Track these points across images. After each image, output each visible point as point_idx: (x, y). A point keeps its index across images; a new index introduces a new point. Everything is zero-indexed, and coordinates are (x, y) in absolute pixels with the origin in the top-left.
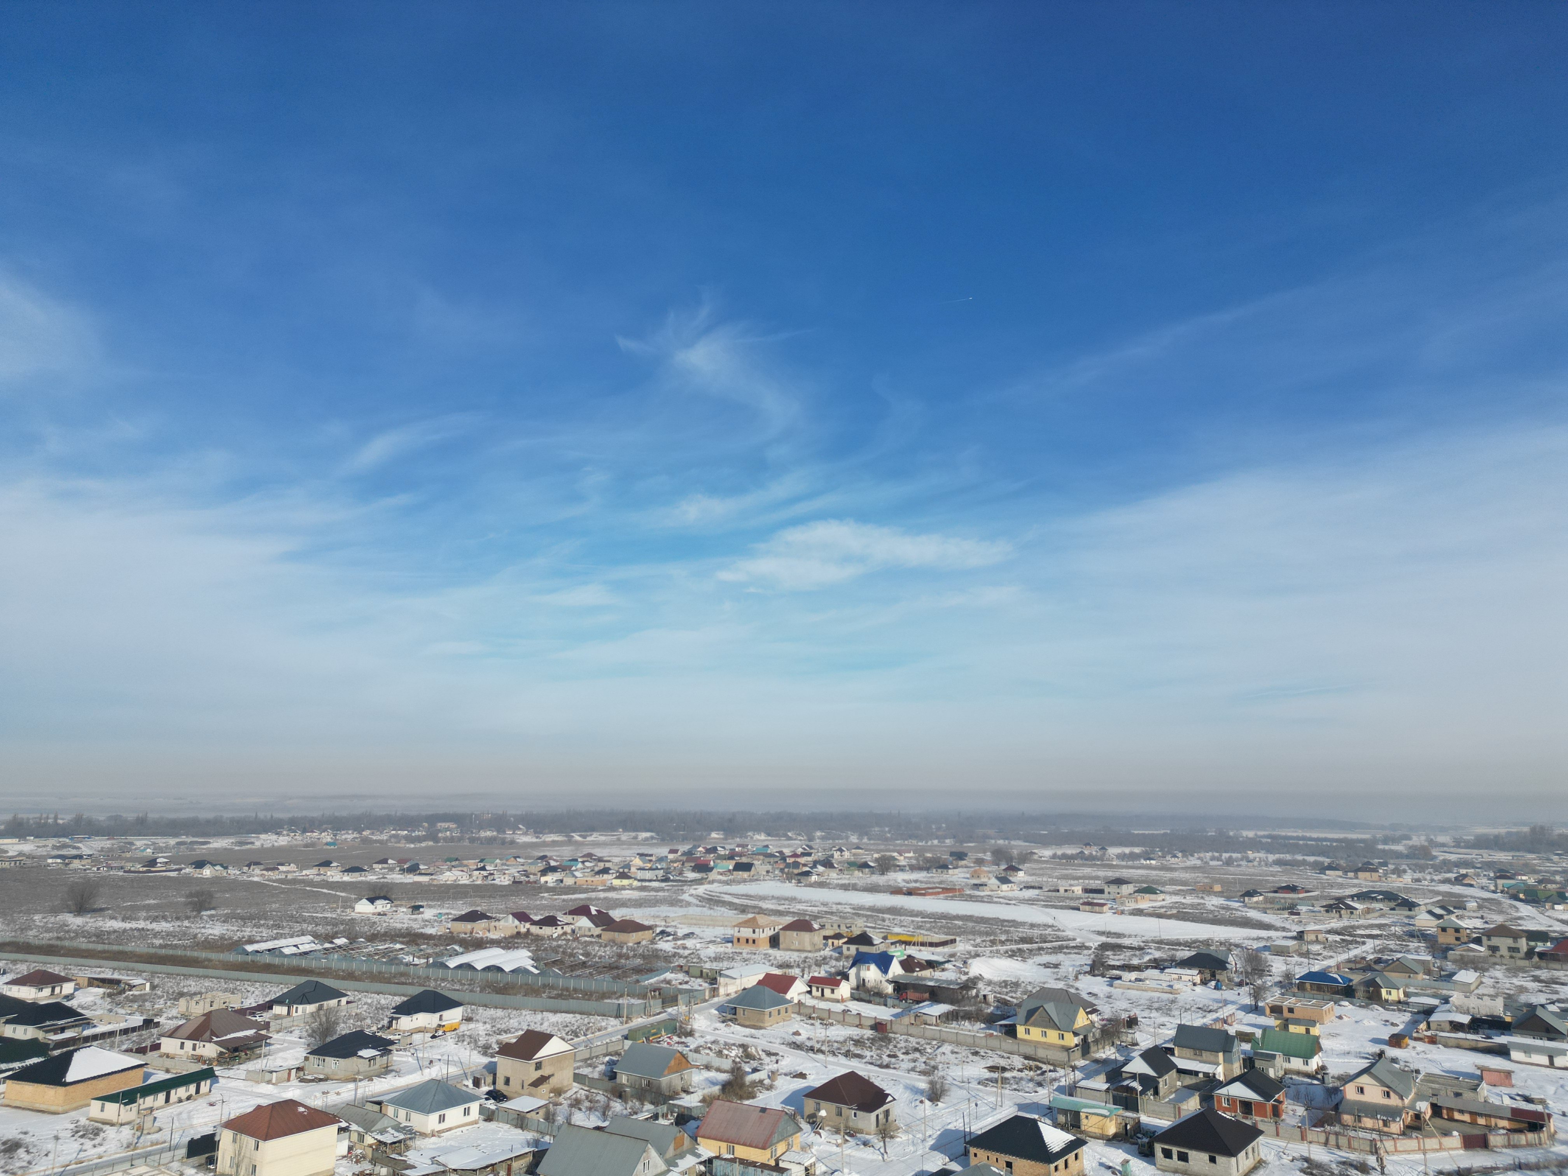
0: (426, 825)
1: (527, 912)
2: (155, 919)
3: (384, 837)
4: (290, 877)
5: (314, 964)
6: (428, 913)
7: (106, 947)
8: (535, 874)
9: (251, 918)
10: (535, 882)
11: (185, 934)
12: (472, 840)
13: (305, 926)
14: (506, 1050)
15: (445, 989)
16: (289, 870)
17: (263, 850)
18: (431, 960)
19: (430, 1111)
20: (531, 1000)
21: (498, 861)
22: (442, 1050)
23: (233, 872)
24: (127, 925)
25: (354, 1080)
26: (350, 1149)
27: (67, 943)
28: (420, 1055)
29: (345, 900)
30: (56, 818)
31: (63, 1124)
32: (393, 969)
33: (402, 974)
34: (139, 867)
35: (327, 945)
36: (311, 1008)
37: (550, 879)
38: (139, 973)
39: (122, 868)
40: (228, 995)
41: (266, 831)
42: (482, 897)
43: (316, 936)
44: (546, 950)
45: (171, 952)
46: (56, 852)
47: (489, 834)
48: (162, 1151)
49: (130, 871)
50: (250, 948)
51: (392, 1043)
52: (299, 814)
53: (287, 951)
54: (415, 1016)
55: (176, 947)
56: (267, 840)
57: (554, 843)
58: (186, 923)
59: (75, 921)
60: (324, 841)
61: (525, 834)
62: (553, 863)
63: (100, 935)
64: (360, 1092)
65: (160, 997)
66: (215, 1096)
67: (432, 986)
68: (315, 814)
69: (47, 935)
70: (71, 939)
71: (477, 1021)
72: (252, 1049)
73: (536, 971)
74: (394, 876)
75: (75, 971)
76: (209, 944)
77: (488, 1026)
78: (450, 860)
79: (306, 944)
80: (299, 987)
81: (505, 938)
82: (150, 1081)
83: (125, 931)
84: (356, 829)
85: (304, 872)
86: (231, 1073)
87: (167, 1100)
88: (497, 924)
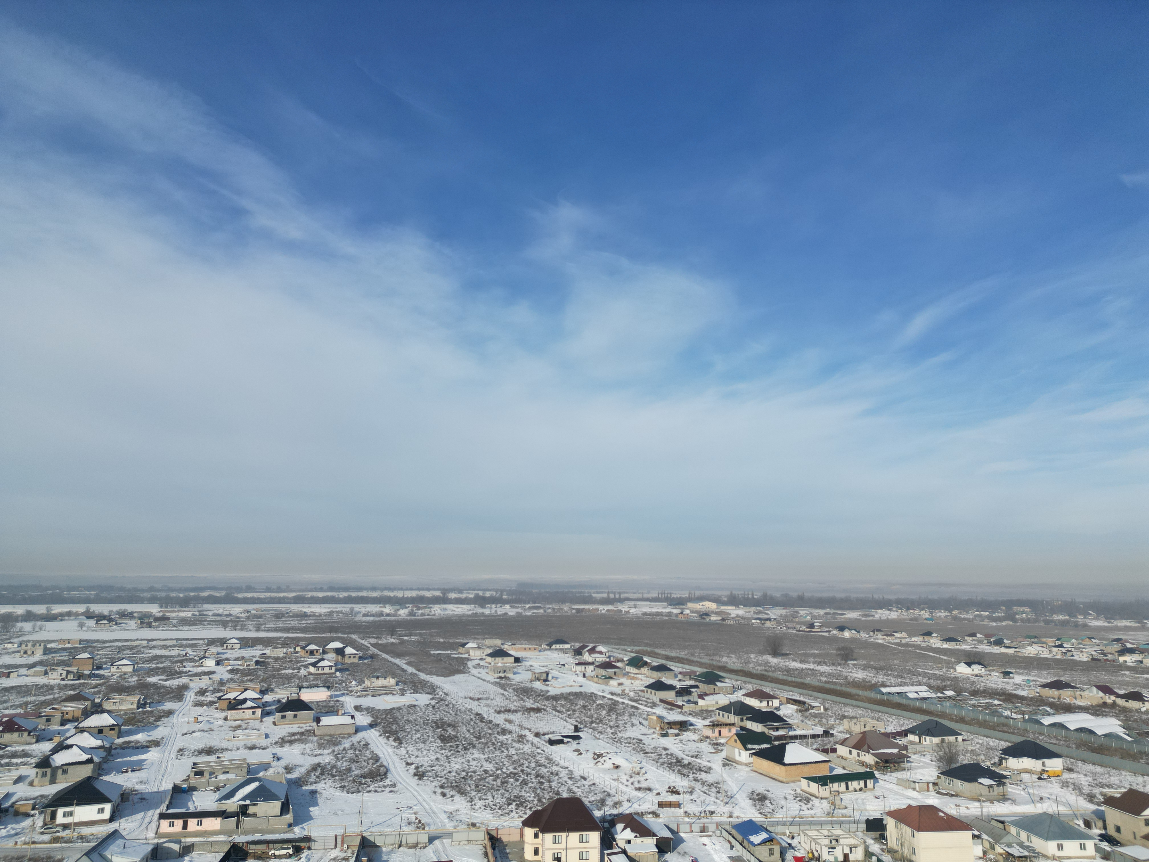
0: (1004, 608)
1: (1111, 686)
2: (819, 664)
3: (970, 616)
4: (903, 641)
5: (932, 708)
6: (1018, 679)
7: (793, 679)
8: (1112, 654)
9: (881, 669)
10: (1114, 661)
11: (840, 676)
12: (1047, 622)
13: (920, 678)
14: (1110, 801)
15: (1043, 740)
16: (901, 637)
17: (880, 621)
18: (1027, 717)
19: (1047, 838)
20: (1129, 763)
21: (1074, 640)
22: (1050, 791)
23: (864, 635)
24: (804, 666)
25: (979, 801)
26: (985, 853)
27: (770, 674)
28: (1031, 791)
29: (948, 662)
30: (753, 595)
31: (787, 790)
32: (996, 719)
33: (1004, 725)
34: (804, 628)
35: (940, 695)
36: (936, 740)
37: (1129, 659)
38: (816, 698)
39: (794, 628)
40: (875, 721)
41: (881, 608)
42: (1065, 670)
43: (930, 687)
44: (1135, 721)
45: (833, 687)
46: (756, 616)
47: (1061, 617)
48: (849, 823)
49: (799, 631)
50: (884, 690)
51: (1005, 777)
52: (903, 597)
53: (911, 695)
54: (1021, 759)
55: (835, 683)
56: (882, 614)
57: (1127, 629)
58: (839, 668)
59: (774, 661)
60: (924, 617)
61: (1097, 619)
62: (1129, 646)
63: (788, 671)
64: (985, 810)
65: (832, 717)
66: (878, 792)
67: (1031, 737)
68: (913, 597)
69: (760, 668)
70: (773, 672)
71: (1078, 772)
72: (898, 763)
73: (1130, 739)
74: (984, 647)
75: (778, 692)
76: (855, 684)
77: (1090, 779)
78: (1030, 637)
79: (924, 692)
80: (924, 723)
81: (1092, 706)
82: (834, 773)
83: (802, 669)
84: (946, 609)
85: (913, 639)
86: (886, 777)
87: (847, 788)
88: (1082, 693)
